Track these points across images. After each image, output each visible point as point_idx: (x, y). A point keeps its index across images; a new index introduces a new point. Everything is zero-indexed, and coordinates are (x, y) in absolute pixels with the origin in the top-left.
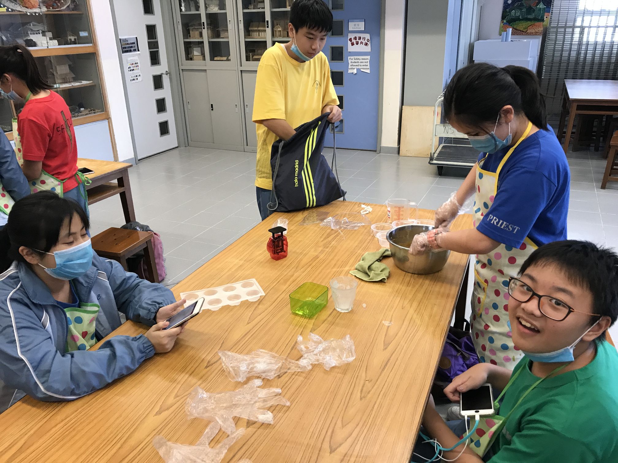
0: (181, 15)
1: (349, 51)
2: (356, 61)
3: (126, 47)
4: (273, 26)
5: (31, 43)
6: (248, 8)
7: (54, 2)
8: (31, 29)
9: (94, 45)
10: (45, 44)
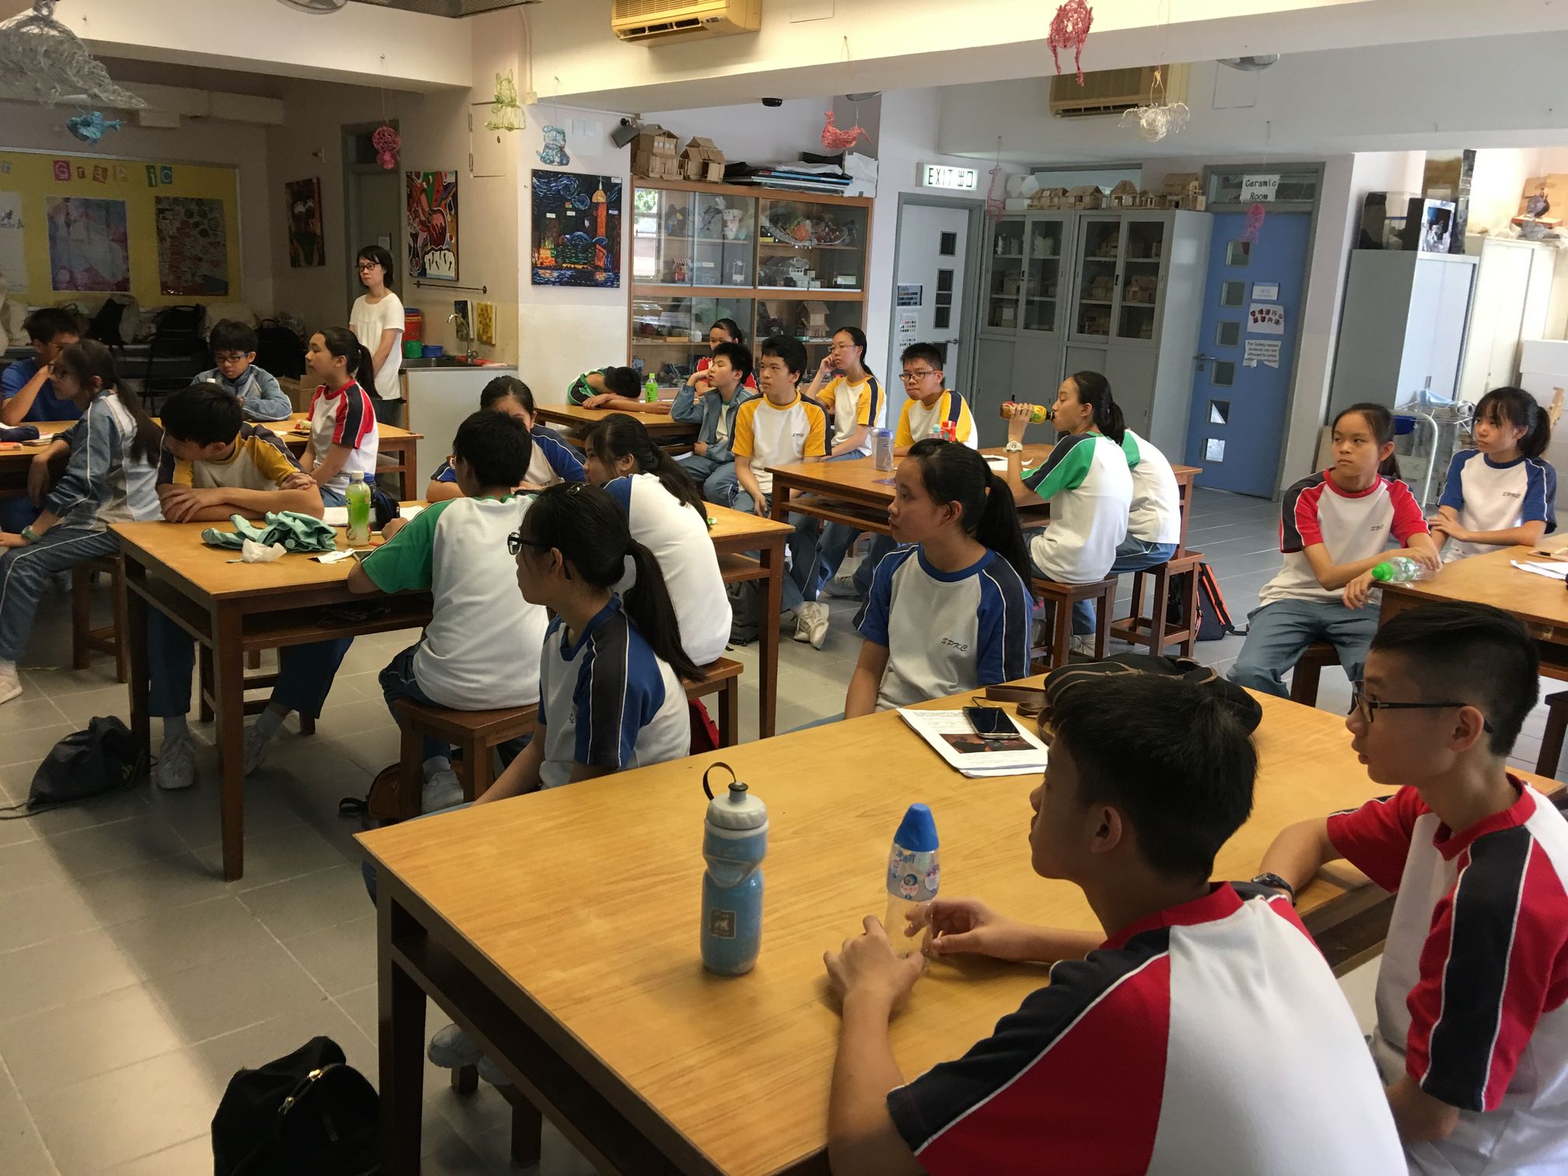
0: (994, 258)
1: (1248, 330)
2: (1257, 347)
3: (905, 298)
4: (1127, 283)
5: (790, 282)
6: (1094, 255)
7: (828, 234)
8: (793, 265)
9: (863, 291)
10: (806, 286)
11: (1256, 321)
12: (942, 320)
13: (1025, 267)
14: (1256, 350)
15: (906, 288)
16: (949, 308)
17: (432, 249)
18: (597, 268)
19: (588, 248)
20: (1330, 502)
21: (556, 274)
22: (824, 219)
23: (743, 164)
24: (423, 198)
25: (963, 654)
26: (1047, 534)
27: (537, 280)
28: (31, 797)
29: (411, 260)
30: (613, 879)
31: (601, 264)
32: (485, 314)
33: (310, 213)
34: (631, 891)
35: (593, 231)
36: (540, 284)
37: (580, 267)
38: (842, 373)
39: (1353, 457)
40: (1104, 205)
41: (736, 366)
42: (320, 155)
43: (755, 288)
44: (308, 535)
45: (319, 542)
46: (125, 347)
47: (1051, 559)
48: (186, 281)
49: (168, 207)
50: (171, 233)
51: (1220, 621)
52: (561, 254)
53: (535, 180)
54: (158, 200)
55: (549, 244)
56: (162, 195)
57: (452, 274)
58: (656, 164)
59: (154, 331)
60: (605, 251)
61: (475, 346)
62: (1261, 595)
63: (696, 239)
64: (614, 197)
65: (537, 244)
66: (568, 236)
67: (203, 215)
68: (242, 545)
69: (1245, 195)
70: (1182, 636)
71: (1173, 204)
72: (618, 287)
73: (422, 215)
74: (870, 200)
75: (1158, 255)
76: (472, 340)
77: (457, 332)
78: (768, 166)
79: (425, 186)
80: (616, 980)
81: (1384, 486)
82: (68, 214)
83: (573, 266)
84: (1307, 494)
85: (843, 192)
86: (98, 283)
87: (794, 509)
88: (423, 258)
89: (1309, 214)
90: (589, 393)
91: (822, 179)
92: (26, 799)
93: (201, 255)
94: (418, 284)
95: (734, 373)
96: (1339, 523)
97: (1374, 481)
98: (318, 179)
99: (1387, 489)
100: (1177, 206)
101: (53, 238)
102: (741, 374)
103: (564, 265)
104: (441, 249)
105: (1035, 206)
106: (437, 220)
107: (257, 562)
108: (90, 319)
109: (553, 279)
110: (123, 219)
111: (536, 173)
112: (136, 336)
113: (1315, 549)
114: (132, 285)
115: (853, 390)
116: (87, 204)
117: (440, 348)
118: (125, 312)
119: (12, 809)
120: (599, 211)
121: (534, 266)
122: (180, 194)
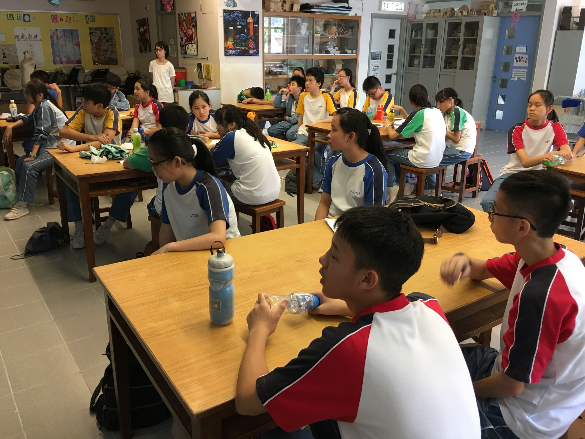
0: (411, 39)
1: (514, 65)
2: (518, 72)
3: (374, 57)
4: (464, 47)
5: (327, 52)
6: (451, 36)
7: (343, 31)
8: (329, 45)
9: (357, 54)
10: (334, 53)
11: (517, 61)
12: (389, 65)
13: (423, 42)
14: (517, 73)
15: (374, 53)
16: (392, 60)
17: (188, 43)
18: (250, 48)
19: (246, 40)
20: (528, 133)
21: (234, 51)
22: (341, 25)
23: (307, 4)
24: (184, 23)
25: (359, 196)
26: (414, 149)
27: (227, 54)
28: (25, 252)
29: (181, 48)
30: (188, 286)
31: (251, 47)
32: (208, 68)
33: (145, 31)
34: (194, 291)
35: (248, 34)
36: (228, 55)
37: (242, 48)
38: (343, 87)
39: (535, 112)
40: (455, 16)
41: (299, 85)
42: (147, 8)
43: (313, 55)
44: (117, 153)
45: (121, 156)
46: (80, 85)
47: (415, 159)
48: (102, 60)
49: (94, 31)
50: (95, 41)
51: (490, 183)
52: (235, 43)
53: (224, 14)
54: (90, 29)
55: (231, 39)
56: (91, 27)
57: (196, 53)
58: (272, 5)
59: (91, 79)
60: (253, 42)
61: (205, 81)
62: (500, 171)
63: (289, 36)
64: (256, 20)
65: (226, 39)
66: (238, 36)
67: (107, 34)
68: (91, 157)
69: (513, 9)
70: (473, 189)
71: (484, 14)
72: (258, 56)
73: (184, 30)
74: (360, 17)
75: (477, 35)
76: (204, 79)
77: (198, 76)
78: (318, 4)
79: (185, 18)
80: (174, 327)
81: (550, 124)
82: (57, 35)
83: (240, 48)
84: (518, 130)
85: (348, 14)
86: (70, 61)
87: (317, 141)
88: (185, 47)
89: (540, 16)
90: (245, 98)
91: (340, 9)
92: (23, 252)
93: (107, 49)
94: (184, 58)
95: (299, 88)
96: (531, 140)
97: (545, 122)
98: (147, 18)
99: (552, 125)
100: (485, 15)
101: (52, 45)
102: (301, 88)
103: (237, 48)
104: (191, 43)
105: (428, 17)
106: (190, 32)
107: (97, 163)
108: (67, 75)
109: (233, 54)
110: (77, 36)
111: (225, 11)
112: (84, 81)
113: (521, 151)
114: (82, 62)
115: (347, 94)
116: (64, 31)
117: (192, 82)
118: (79, 71)
119: (19, 256)
120: (250, 25)
121: (225, 48)
122: (98, 26)
